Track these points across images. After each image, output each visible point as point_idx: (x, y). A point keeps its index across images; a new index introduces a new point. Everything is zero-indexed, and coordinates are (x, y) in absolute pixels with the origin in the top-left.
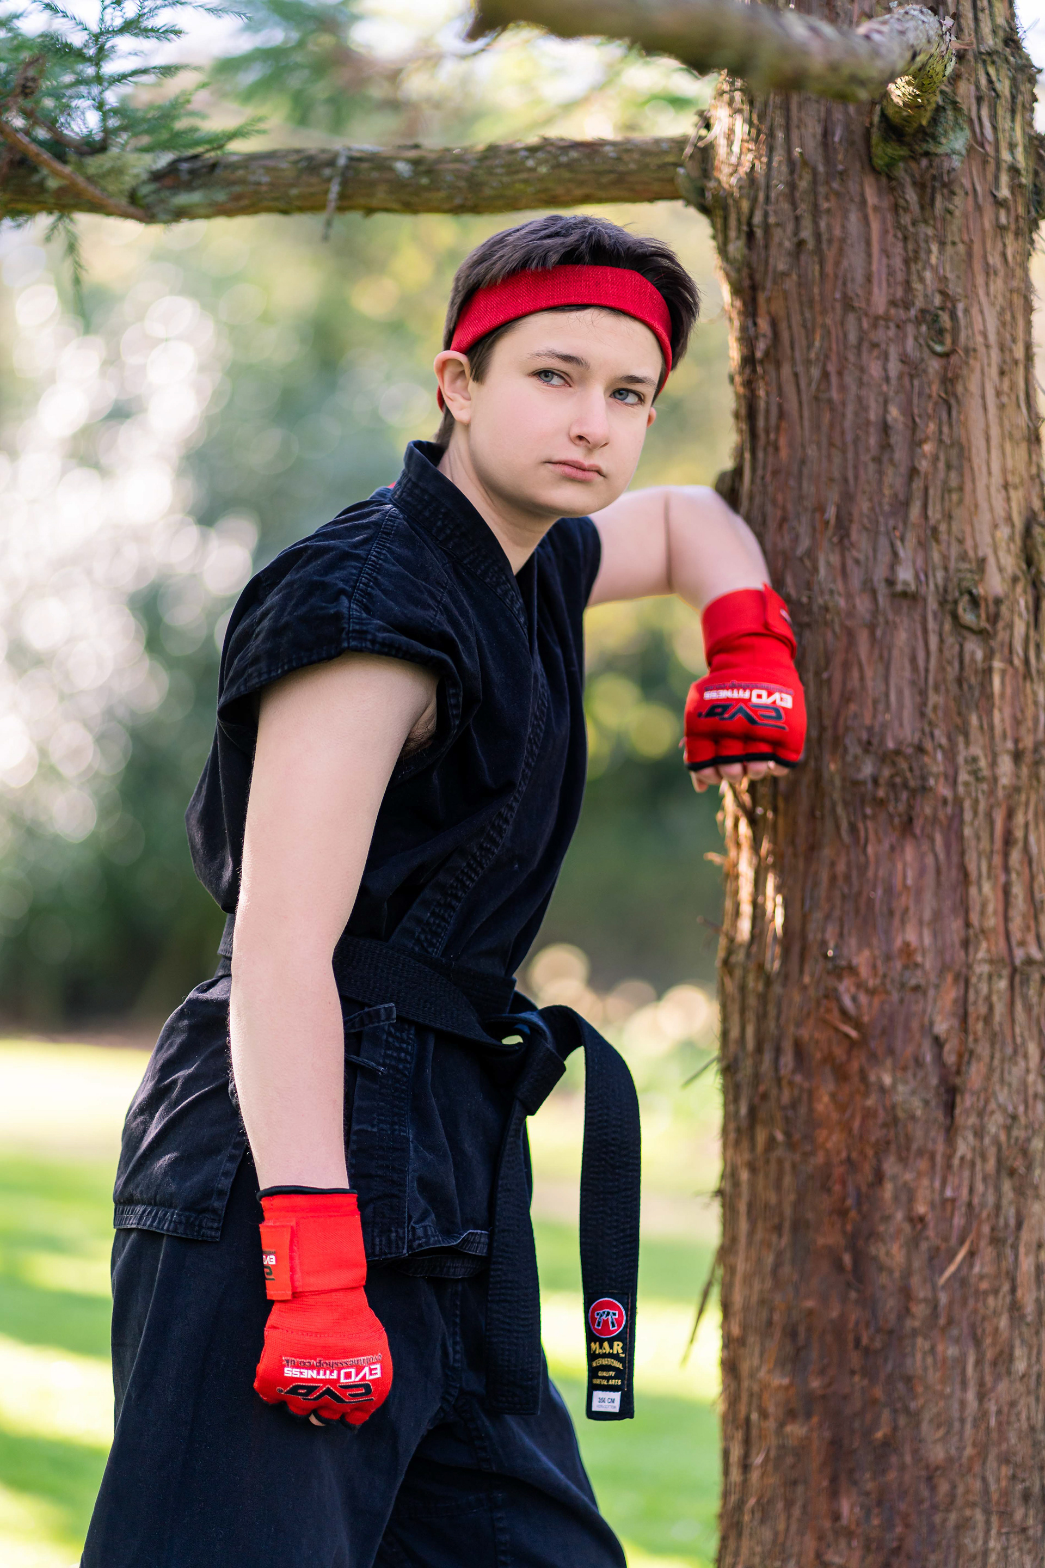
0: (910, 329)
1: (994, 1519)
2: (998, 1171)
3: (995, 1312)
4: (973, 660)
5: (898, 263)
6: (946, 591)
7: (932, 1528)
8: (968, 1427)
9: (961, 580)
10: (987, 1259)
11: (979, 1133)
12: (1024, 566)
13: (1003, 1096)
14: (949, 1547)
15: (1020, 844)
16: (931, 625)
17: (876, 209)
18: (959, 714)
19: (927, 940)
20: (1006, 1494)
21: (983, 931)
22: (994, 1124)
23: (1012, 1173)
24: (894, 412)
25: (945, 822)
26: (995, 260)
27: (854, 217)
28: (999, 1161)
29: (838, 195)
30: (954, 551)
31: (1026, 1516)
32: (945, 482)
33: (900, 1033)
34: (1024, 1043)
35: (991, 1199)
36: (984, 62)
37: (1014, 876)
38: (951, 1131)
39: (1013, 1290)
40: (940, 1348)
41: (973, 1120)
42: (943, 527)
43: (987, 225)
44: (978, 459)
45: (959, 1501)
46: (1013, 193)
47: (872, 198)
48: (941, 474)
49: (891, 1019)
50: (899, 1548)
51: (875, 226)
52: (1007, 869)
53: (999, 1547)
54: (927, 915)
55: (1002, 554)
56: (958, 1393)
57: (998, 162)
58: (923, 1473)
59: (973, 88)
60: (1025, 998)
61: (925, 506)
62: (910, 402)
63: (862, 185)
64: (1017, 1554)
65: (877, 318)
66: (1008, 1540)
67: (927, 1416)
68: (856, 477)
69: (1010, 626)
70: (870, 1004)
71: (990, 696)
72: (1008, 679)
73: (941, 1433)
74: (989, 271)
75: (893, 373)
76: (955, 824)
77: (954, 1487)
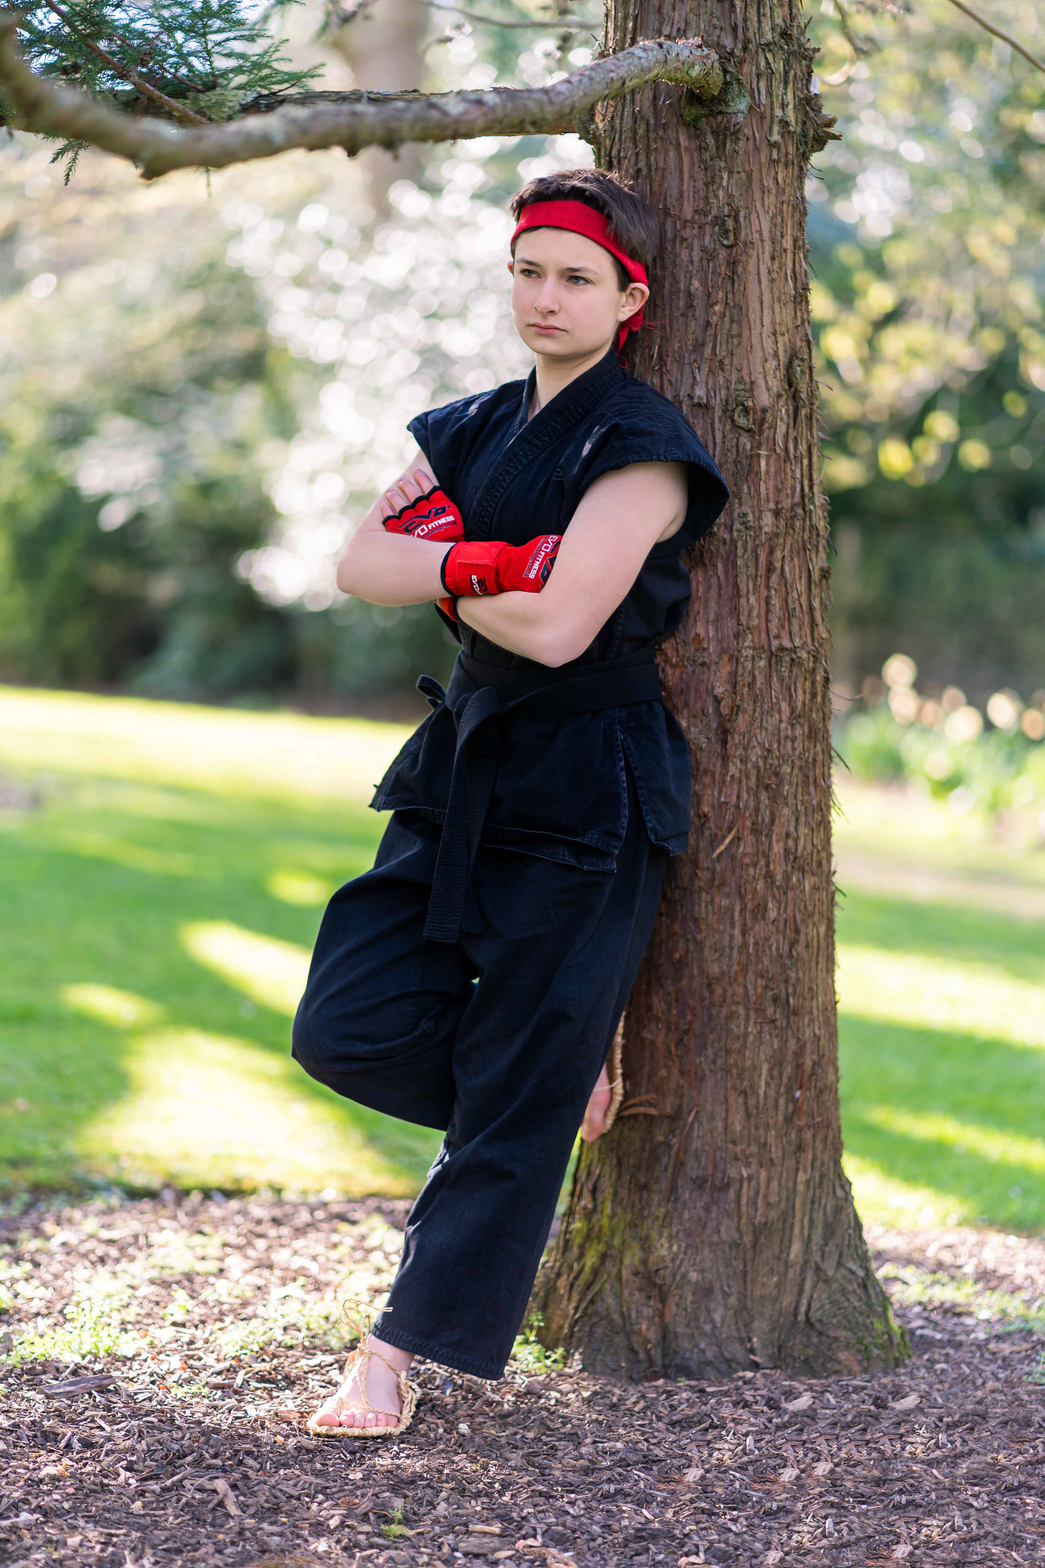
0: (708, 229)
1: (752, 1014)
2: (758, 786)
3: (754, 877)
4: (745, 450)
5: (700, 185)
6: (727, 401)
7: (711, 1017)
8: (735, 952)
9: (737, 396)
10: (749, 842)
11: (744, 760)
12: (787, 387)
13: (761, 736)
14: (721, 1030)
15: (779, 571)
16: (717, 425)
17: (687, 149)
18: (736, 485)
19: (711, 634)
20: (760, 997)
21: (748, 628)
22: (755, 755)
23: (767, 787)
24: (696, 284)
25: (725, 556)
26: (769, 182)
27: (672, 154)
28: (758, 779)
29: (662, 139)
30: (734, 377)
31: (775, 1012)
32: (729, 331)
33: (692, 694)
34: (778, 702)
35: (752, 804)
36: (763, 50)
37: (773, 592)
38: (725, 759)
39: (768, 865)
40: (717, 900)
41: (740, 751)
42: (727, 361)
43: (763, 159)
44: (754, 316)
45: (728, 1001)
46: (783, 137)
47: (684, 142)
48: (727, 326)
49: (688, 685)
50: (689, 1029)
51: (686, 160)
52: (768, 588)
53: (755, 1031)
54: (712, 616)
55: (769, 379)
56: (728, 930)
57: (772, 116)
58: (705, 981)
59: (754, 68)
60: (778, 672)
61: (714, 348)
62: (707, 277)
63: (677, 133)
64: (768, 1037)
65: (687, 221)
66: (761, 1027)
67: (708, 944)
68: (671, 327)
69: (774, 427)
70: (673, 674)
71: (758, 473)
72: (772, 462)
73: (717, 955)
74: (763, 190)
75: (696, 259)
76: (732, 558)
77: (725, 991)
